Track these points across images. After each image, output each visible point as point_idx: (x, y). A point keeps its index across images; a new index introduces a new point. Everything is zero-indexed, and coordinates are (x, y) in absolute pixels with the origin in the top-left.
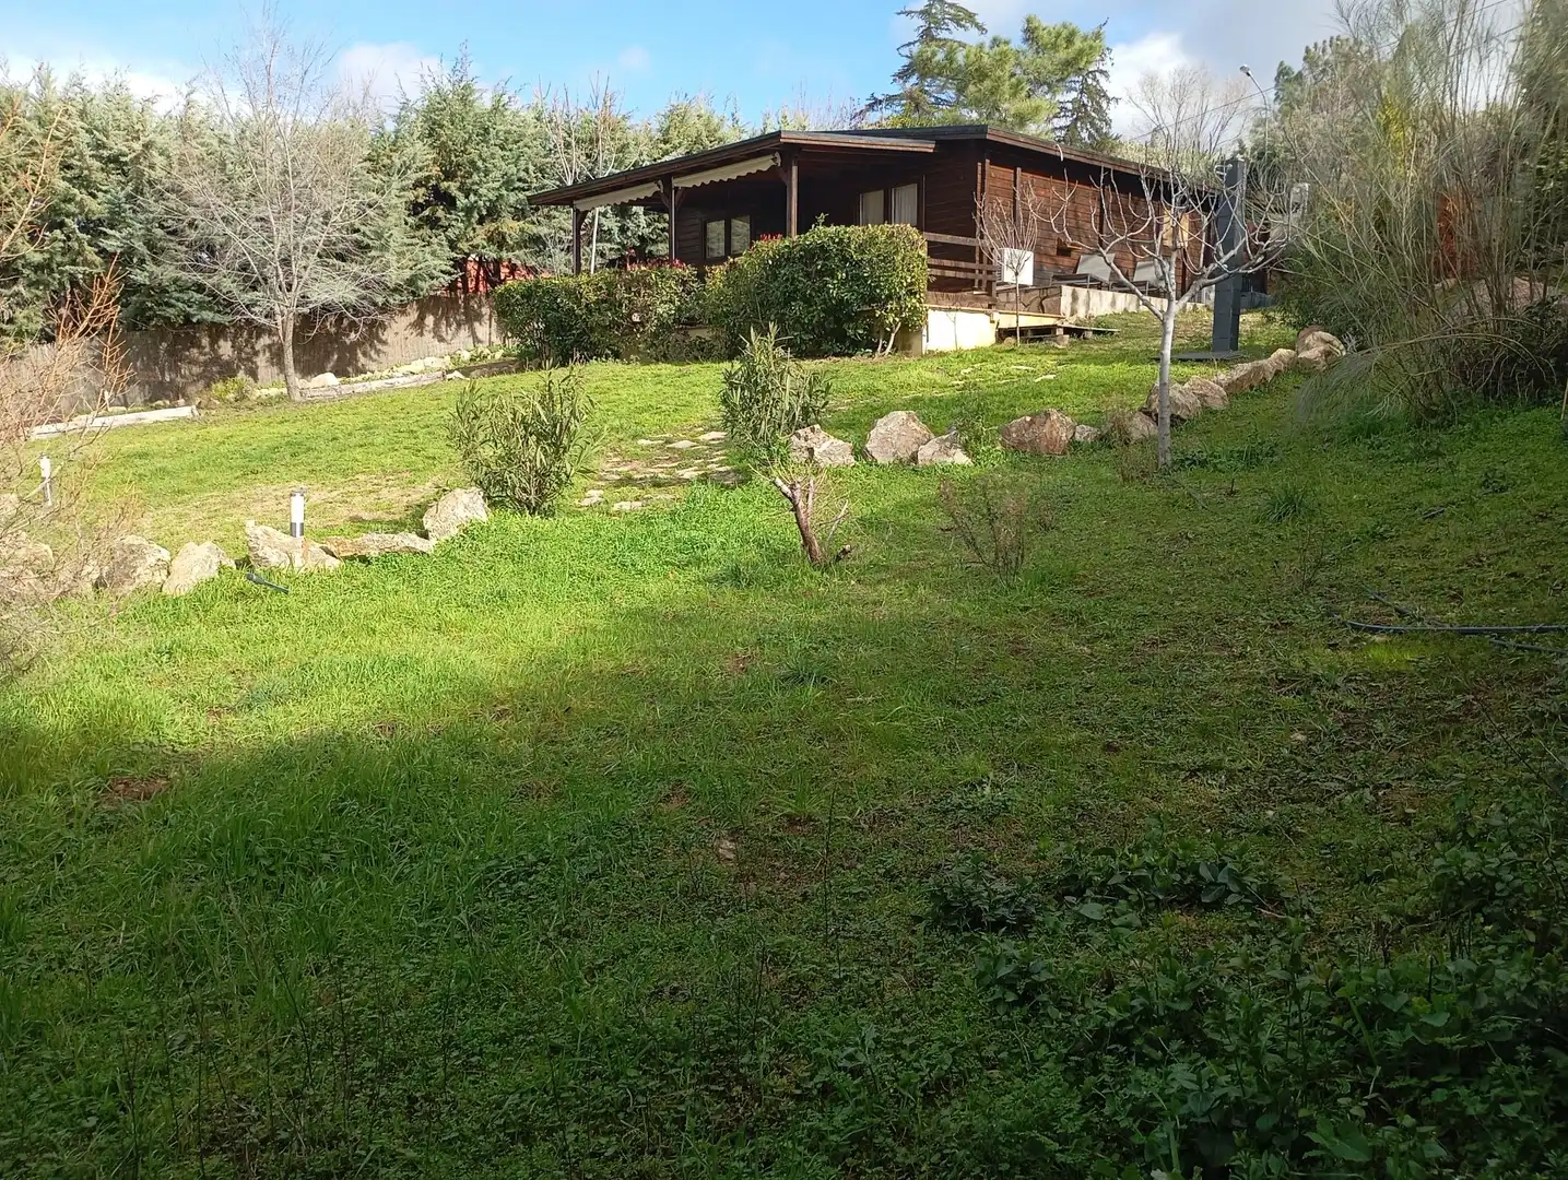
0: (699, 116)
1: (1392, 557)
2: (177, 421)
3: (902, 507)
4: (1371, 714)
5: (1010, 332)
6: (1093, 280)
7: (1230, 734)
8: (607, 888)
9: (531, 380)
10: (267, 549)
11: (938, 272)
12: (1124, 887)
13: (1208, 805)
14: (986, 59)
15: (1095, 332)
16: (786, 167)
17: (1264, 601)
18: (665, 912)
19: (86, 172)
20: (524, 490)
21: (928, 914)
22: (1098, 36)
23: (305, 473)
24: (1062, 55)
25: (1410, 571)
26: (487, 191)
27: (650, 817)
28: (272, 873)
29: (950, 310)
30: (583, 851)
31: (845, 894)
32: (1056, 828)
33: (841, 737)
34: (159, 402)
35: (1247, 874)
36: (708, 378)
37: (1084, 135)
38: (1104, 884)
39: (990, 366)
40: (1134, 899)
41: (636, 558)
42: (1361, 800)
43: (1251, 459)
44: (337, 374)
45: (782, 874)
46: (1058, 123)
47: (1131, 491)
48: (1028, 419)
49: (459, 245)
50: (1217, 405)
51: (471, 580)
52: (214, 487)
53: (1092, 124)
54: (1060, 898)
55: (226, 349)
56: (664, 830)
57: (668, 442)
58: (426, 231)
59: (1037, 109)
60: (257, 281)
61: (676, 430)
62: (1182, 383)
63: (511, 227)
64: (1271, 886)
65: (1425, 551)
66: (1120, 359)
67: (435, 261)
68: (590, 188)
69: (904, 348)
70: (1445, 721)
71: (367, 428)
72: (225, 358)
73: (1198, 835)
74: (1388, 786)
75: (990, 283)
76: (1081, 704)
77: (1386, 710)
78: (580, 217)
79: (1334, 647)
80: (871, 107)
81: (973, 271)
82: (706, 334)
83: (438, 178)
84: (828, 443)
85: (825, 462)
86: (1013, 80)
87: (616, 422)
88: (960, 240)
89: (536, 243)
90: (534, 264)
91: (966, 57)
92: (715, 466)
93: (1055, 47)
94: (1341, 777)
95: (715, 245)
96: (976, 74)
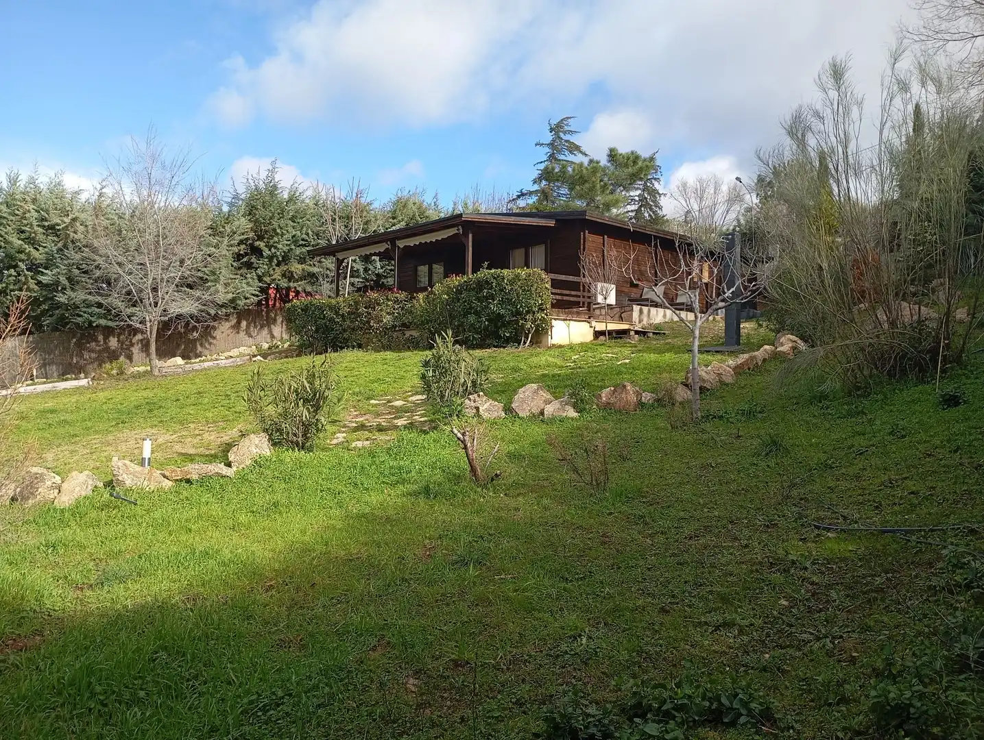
0: (414, 204)
1: (838, 480)
2: (78, 388)
3: (534, 445)
4: (829, 586)
5: (602, 333)
6: (652, 301)
7: (739, 600)
8: (330, 714)
9: (305, 361)
10: (125, 476)
11: (560, 298)
12: (673, 712)
13: (727, 651)
14: (584, 171)
15: (654, 333)
16: (465, 235)
17: (759, 509)
18: (368, 732)
19: (33, 235)
20: (295, 435)
21: (545, 732)
22: (652, 159)
23: (155, 423)
24: (631, 170)
25: (849, 489)
26: (282, 246)
27: (362, 662)
28: (105, 705)
29: (566, 320)
30: (316, 687)
31: (489, 717)
32: (628, 668)
33: (490, 603)
34: (69, 376)
35: (752, 702)
36: (414, 360)
37: (646, 215)
38: (660, 708)
39: (590, 354)
40: (679, 720)
41: (364, 479)
42: (824, 646)
43: (750, 414)
44: (183, 357)
45: (448, 703)
46: (630, 208)
47: (677, 435)
48: (612, 389)
49: (265, 279)
50: (729, 380)
51: (257, 494)
52: (96, 432)
53: (651, 209)
54: (631, 720)
55: (113, 342)
56: (371, 671)
57: (389, 401)
58: (244, 271)
59: (616, 201)
60: (136, 301)
61: (395, 394)
62: (707, 366)
63: (297, 268)
64: (768, 708)
65: (858, 477)
66: (669, 350)
67: (248, 288)
68: (347, 245)
69: (537, 343)
70: (876, 592)
71: (199, 393)
72: (113, 348)
73: (721, 673)
74: (841, 637)
75: (589, 307)
76: (645, 579)
77: (837, 584)
78: (339, 262)
79: (804, 540)
80: (519, 197)
81: (579, 297)
82: (415, 333)
83: (254, 240)
84: (488, 404)
85: (485, 415)
86: (602, 183)
87: (357, 390)
88: (571, 278)
89: (312, 277)
90: (310, 290)
91: (574, 170)
92: (417, 417)
93: (626, 166)
94: (811, 631)
95: (423, 280)
96: (580, 180)
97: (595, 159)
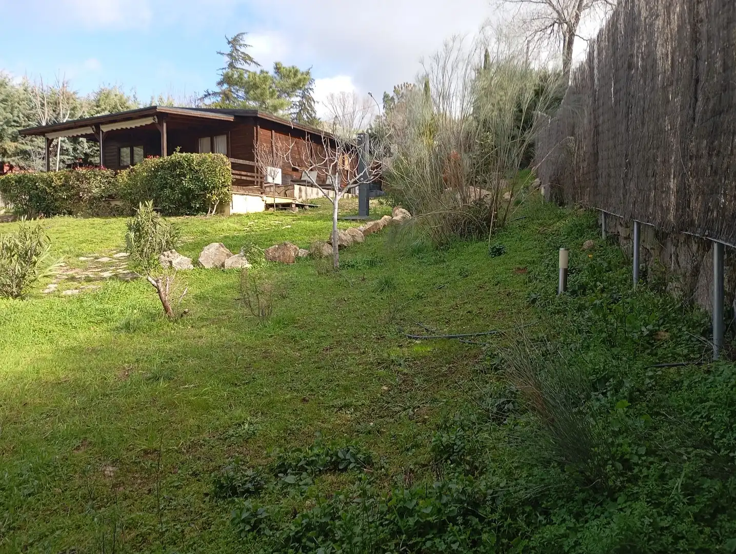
0: (116, 95)
1: (425, 306)
3: (216, 289)
4: (414, 375)
5: (271, 205)
6: (308, 183)
7: (356, 389)
8: (39, 500)
11: (239, 177)
12: (305, 466)
13: (346, 423)
14: (257, 79)
15: (309, 206)
16: (160, 123)
17: (373, 327)
18: (72, 509)
21: (212, 491)
22: (308, 73)
24: (292, 81)
25: (431, 312)
27: (67, 459)
29: (244, 195)
30: (26, 481)
31: (171, 487)
32: (277, 441)
33: (176, 407)
35: (358, 453)
36: (118, 227)
37: (305, 117)
38: (297, 465)
39: (262, 221)
40: (309, 471)
41: (73, 320)
43: (372, 264)
45: (139, 481)
46: (293, 111)
47: (321, 279)
48: (277, 246)
50: (359, 240)
53: (308, 112)
54: (276, 475)
56: (75, 465)
57: (97, 258)
59: (282, 105)
61: (101, 252)
62: (345, 230)
63: (10, 145)
64: (369, 457)
65: (437, 303)
66: (320, 219)
68: (56, 128)
69: (221, 212)
70: (442, 376)
73: (341, 438)
74: (419, 407)
75: (261, 182)
76: (293, 380)
77: (419, 373)
78: (49, 142)
79: (400, 346)
80: (206, 96)
81: (254, 177)
82: (119, 203)
84: (180, 258)
85: (178, 268)
86: (271, 90)
87: (67, 249)
88: (247, 162)
89: (25, 154)
90: (23, 165)
91: (249, 77)
92: (121, 270)
93: (289, 77)
94: (401, 405)
95: (125, 160)
96: (252, 86)
97: (265, 70)
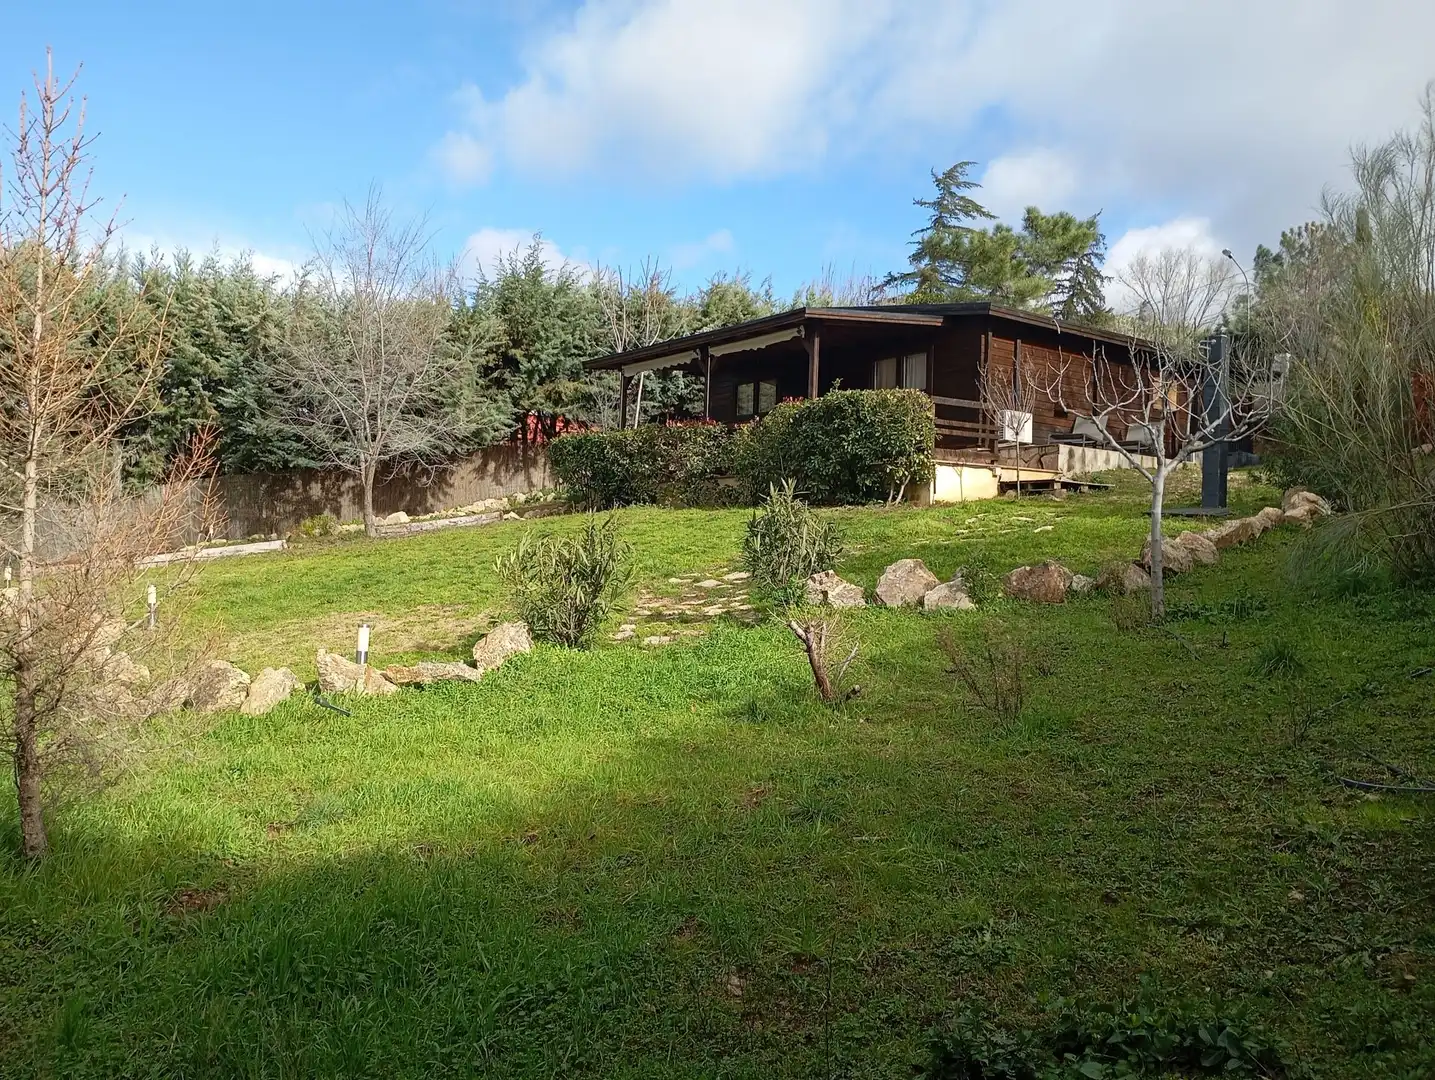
0: (736, 294)
1: (1383, 714)
2: (269, 553)
3: (909, 649)
4: (1370, 873)
5: (1012, 486)
6: (1088, 439)
7: (1227, 890)
8: (619, 1021)
9: (578, 521)
10: (334, 675)
11: (946, 432)
12: (1124, 1047)
13: (1207, 963)
14: (989, 244)
15: (1090, 487)
16: (809, 338)
17: (1256, 754)
18: (674, 1049)
19: (212, 340)
20: (565, 625)
21: (928, 1064)
22: (1092, 224)
23: (373, 604)
24: (1059, 241)
25: (1400, 729)
26: (547, 356)
27: (663, 950)
28: (312, 991)
29: (957, 465)
30: (598, 982)
31: (848, 1039)
32: (1055, 979)
33: (847, 876)
34: (256, 536)
35: (1246, 1039)
36: (731, 524)
37: (1080, 309)
38: (1104, 1041)
39: (992, 517)
40: (1133, 1059)
41: (662, 691)
42: (1359, 963)
43: (1241, 612)
44: (409, 513)
45: (788, 1015)
46: (1055, 298)
47: (1126, 639)
48: (1028, 568)
49: (522, 402)
50: (1208, 559)
51: (512, 707)
52: (295, 615)
53: (1088, 300)
54: (1059, 1055)
55: (316, 490)
56: (676, 963)
57: (697, 580)
58: (493, 391)
59: (1037, 287)
60: (347, 432)
61: (704, 570)
62: (1174, 537)
63: (567, 387)
64: (1271, 1050)
65: (1414, 711)
66: (1113, 513)
67: (497, 417)
68: (637, 355)
69: (912, 498)
71: (431, 563)
72: (315, 498)
73: (1198, 994)
74: (1387, 950)
75: (992, 442)
76: (1079, 851)
77: (1382, 871)
78: (627, 379)
79: (1328, 804)
80: (888, 283)
81: (977, 431)
82: (733, 483)
83: (507, 347)
84: (841, 587)
85: (837, 604)
86: (1014, 261)
87: (650, 562)
88: (966, 403)
89: (587, 401)
90: (585, 419)
91: (971, 242)
92: (737, 604)
93: (1052, 234)
94: (1339, 939)
95: (744, 405)
96: (980, 257)
97: (1005, 225)
